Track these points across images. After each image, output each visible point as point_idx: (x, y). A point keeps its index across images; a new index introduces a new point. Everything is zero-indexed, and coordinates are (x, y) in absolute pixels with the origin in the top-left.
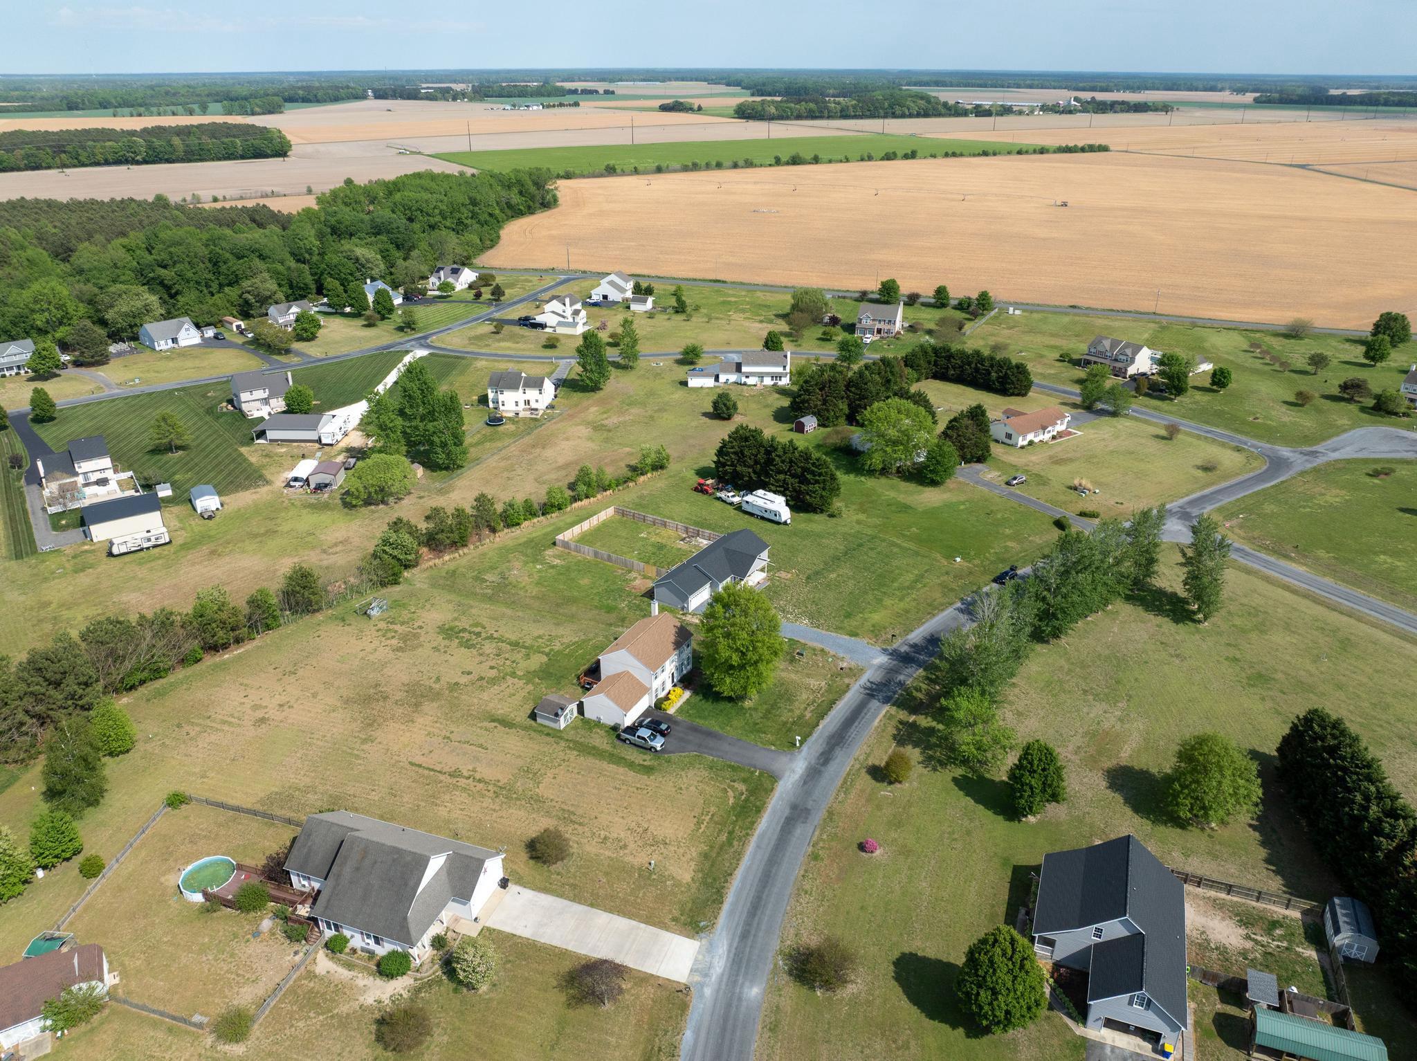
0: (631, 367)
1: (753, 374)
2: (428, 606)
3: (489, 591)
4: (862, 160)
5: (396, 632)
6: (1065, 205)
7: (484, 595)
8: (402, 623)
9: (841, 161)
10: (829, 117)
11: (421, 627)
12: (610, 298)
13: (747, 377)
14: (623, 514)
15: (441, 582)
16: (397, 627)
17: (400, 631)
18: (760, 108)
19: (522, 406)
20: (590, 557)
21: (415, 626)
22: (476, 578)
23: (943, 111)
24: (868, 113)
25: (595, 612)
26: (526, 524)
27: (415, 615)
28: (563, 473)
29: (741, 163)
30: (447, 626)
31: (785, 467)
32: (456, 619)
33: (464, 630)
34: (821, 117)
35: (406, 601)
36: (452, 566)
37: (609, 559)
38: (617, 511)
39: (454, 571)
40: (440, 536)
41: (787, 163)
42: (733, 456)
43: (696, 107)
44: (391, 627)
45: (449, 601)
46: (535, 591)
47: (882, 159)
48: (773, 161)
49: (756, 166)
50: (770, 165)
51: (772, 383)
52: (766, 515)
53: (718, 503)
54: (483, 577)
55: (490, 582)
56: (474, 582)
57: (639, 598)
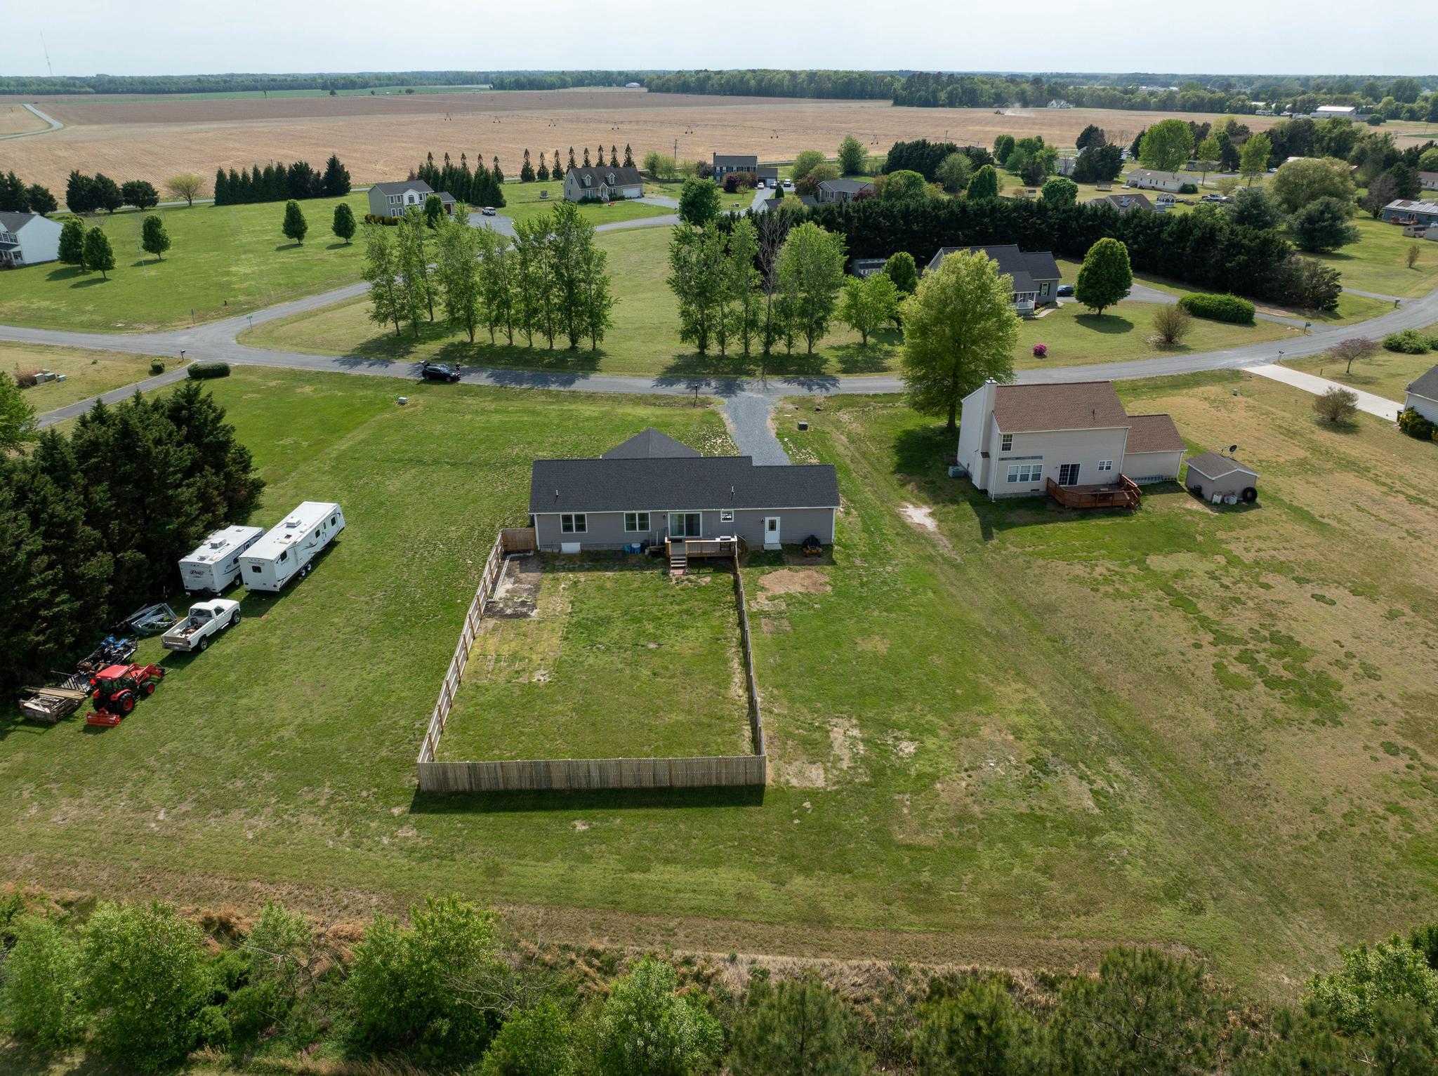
11: (1390, 747)
27: (1393, 797)
32: (1276, 723)
33: (1274, 683)
45: (1261, 788)
54: (1097, 811)
55: (1091, 782)
56: (1136, 817)
57: (843, 563)
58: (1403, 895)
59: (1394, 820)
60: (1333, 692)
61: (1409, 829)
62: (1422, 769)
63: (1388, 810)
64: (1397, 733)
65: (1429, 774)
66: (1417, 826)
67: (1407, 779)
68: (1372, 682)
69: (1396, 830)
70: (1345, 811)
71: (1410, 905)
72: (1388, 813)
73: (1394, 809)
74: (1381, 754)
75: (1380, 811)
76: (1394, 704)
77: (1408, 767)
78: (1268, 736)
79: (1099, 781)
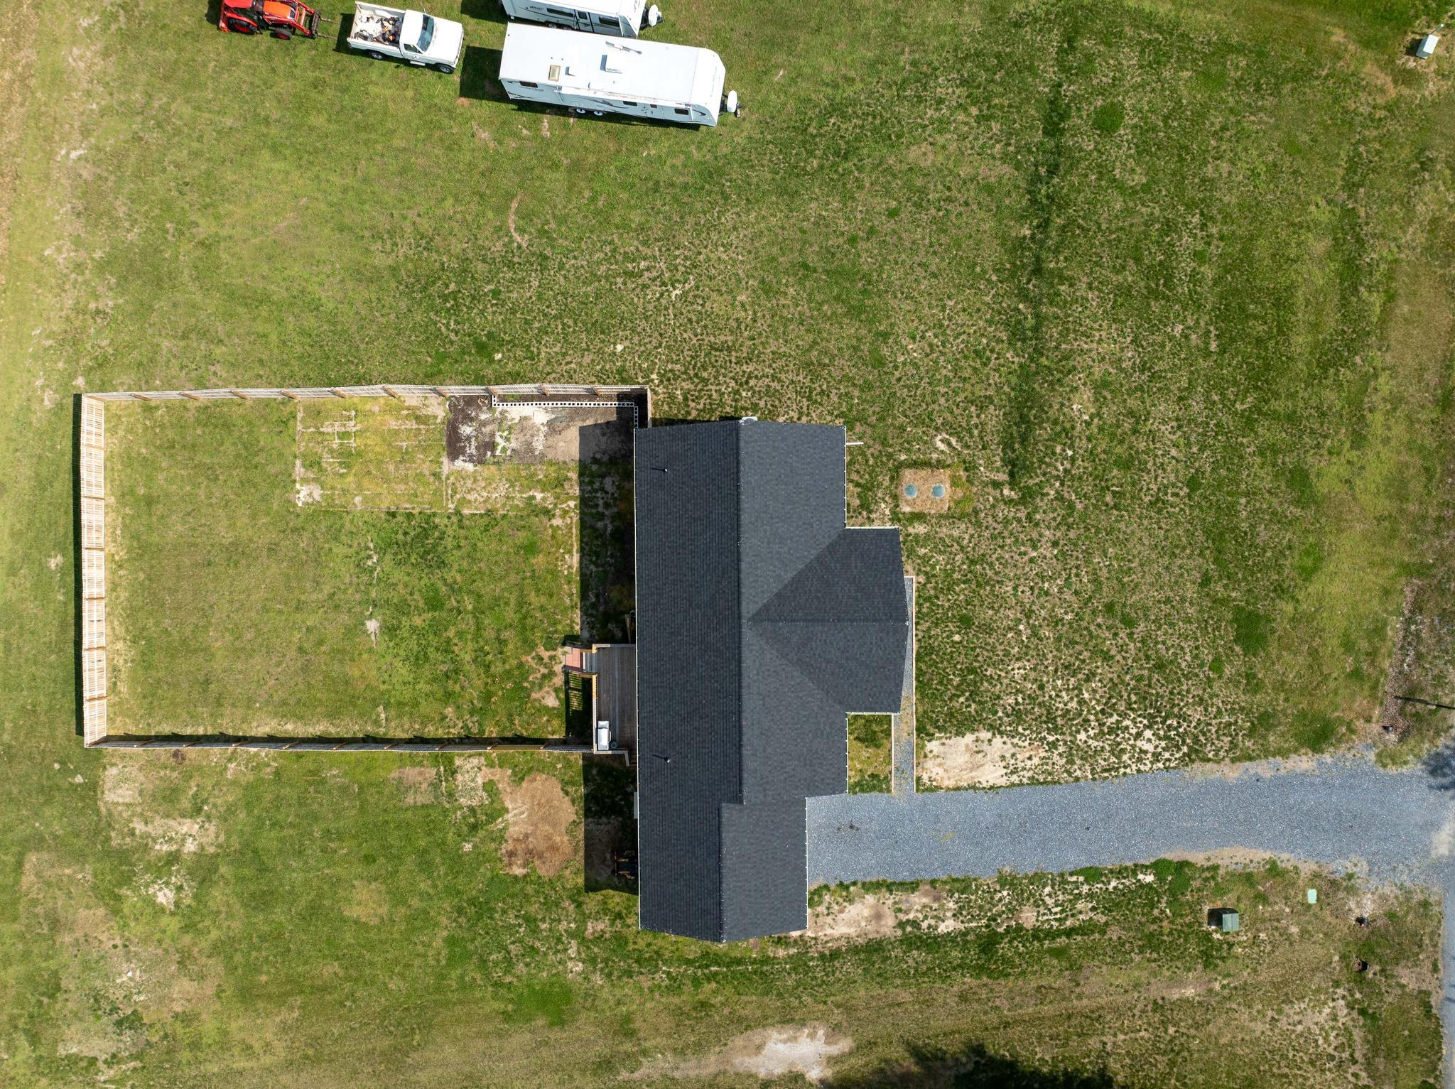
25: (522, 1036)
57: (592, 901)
79: (112, 1072)
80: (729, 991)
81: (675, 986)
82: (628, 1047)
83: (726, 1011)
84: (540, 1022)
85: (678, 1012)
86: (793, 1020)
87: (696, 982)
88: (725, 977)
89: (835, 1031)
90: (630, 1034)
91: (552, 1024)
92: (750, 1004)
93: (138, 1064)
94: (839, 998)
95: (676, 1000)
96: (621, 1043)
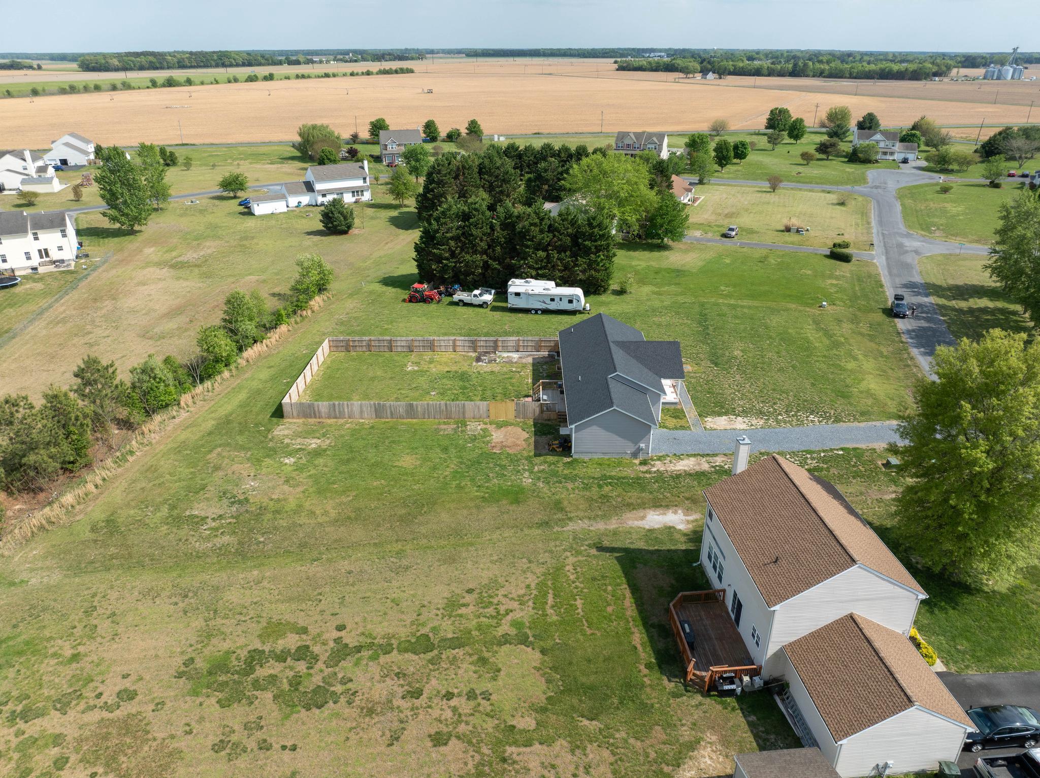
0: (161, 209)
1: (330, 192)
2: (105, 626)
3: (226, 539)
4: (229, 82)
5: (58, 740)
6: (430, 92)
7: (221, 552)
8: (62, 705)
9: (212, 83)
10: (169, 68)
11: (128, 695)
12: (71, 162)
13: (324, 195)
14: (347, 347)
15: (92, 553)
16: (52, 723)
17: (71, 733)
18: (103, 61)
19: (36, 260)
20: (368, 420)
21: (109, 697)
22: (177, 521)
23: (263, 61)
24: (202, 64)
25: (492, 509)
26: (185, 398)
27: (85, 663)
28: (182, 320)
29: (119, 86)
30: (201, 664)
31: (547, 237)
32: (207, 635)
33: (255, 658)
34: (162, 68)
35: (27, 633)
36: (97, 512)
37: (411, 411)
38: (335, 346)
39: (110, 522)
40: (31, 458)
41: (164, 86)
42: (452, 243)
43: (35, 66)
44: (33, 728)
45: (151, 594)
46: (330, 507)
47: (246, 81)
48: (150, 84)
49: (134, 88)
50: (148, 88)
51: (354, 199)
52: (553, 306)
53: (460, 309)
54: (188, 513)
55: (213, 519)
56: (175, 530)
57: (538, 460)
58: (22, 622)
59: (68, 653)
60: (220, 695)
61: (55, 655)
62: (92, 703)
63: (79, 654)
64: (139, 713)
65: (82, 706)
66: (53, 662)
67: (92, 685)
68: (212, 739)
69: (61, 648)
70: (99, 629)
71: (14, 621)
72: (76, 652)
73: (75, 657)
74: (127, 684)
75: (81, 649)
76: (173, 737)
77: (101, 694)
78: (198, 623)
79: (214, 524)
80: (620, 490)
81: (587, 487)
82: (560, 516)
83: (619, 500)
84: (504, 502)
85: (590, 500)
86: (661, 506)
87: (600, 486)
88: (616, 484)
89: (687, 511)
90: (562, 510)
91: (512, 503)
92: (633, 495)
93: (234, 521)
94: (687, 495)
95: (588, 493)
96: (555, 514)
